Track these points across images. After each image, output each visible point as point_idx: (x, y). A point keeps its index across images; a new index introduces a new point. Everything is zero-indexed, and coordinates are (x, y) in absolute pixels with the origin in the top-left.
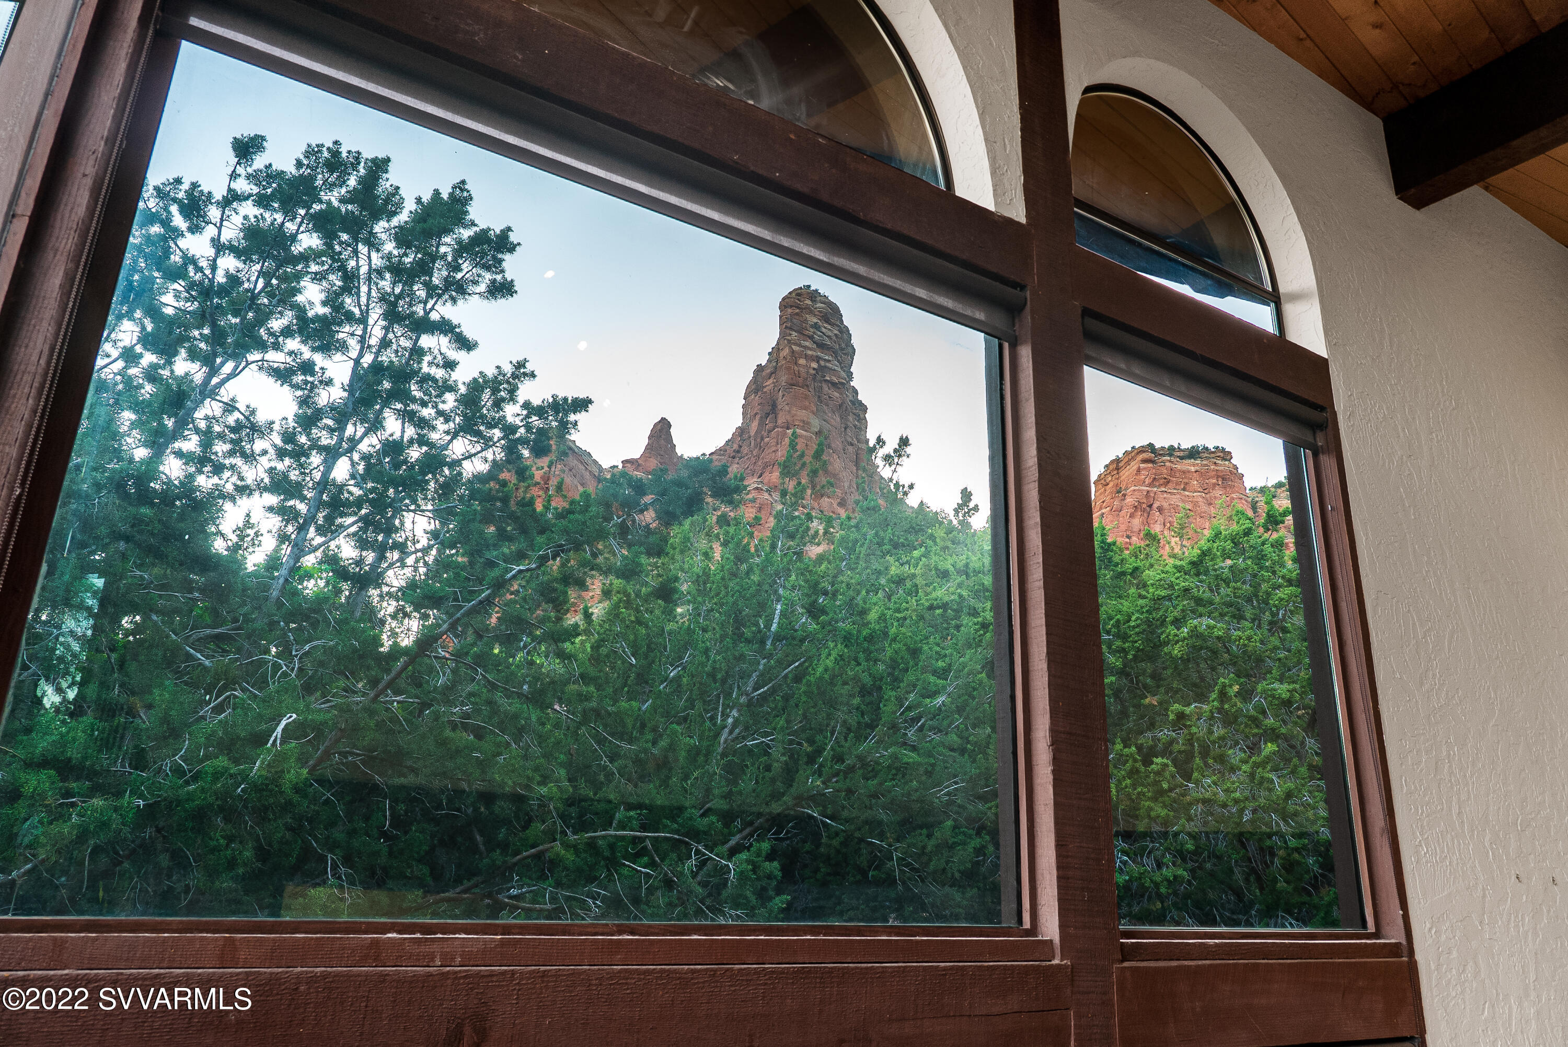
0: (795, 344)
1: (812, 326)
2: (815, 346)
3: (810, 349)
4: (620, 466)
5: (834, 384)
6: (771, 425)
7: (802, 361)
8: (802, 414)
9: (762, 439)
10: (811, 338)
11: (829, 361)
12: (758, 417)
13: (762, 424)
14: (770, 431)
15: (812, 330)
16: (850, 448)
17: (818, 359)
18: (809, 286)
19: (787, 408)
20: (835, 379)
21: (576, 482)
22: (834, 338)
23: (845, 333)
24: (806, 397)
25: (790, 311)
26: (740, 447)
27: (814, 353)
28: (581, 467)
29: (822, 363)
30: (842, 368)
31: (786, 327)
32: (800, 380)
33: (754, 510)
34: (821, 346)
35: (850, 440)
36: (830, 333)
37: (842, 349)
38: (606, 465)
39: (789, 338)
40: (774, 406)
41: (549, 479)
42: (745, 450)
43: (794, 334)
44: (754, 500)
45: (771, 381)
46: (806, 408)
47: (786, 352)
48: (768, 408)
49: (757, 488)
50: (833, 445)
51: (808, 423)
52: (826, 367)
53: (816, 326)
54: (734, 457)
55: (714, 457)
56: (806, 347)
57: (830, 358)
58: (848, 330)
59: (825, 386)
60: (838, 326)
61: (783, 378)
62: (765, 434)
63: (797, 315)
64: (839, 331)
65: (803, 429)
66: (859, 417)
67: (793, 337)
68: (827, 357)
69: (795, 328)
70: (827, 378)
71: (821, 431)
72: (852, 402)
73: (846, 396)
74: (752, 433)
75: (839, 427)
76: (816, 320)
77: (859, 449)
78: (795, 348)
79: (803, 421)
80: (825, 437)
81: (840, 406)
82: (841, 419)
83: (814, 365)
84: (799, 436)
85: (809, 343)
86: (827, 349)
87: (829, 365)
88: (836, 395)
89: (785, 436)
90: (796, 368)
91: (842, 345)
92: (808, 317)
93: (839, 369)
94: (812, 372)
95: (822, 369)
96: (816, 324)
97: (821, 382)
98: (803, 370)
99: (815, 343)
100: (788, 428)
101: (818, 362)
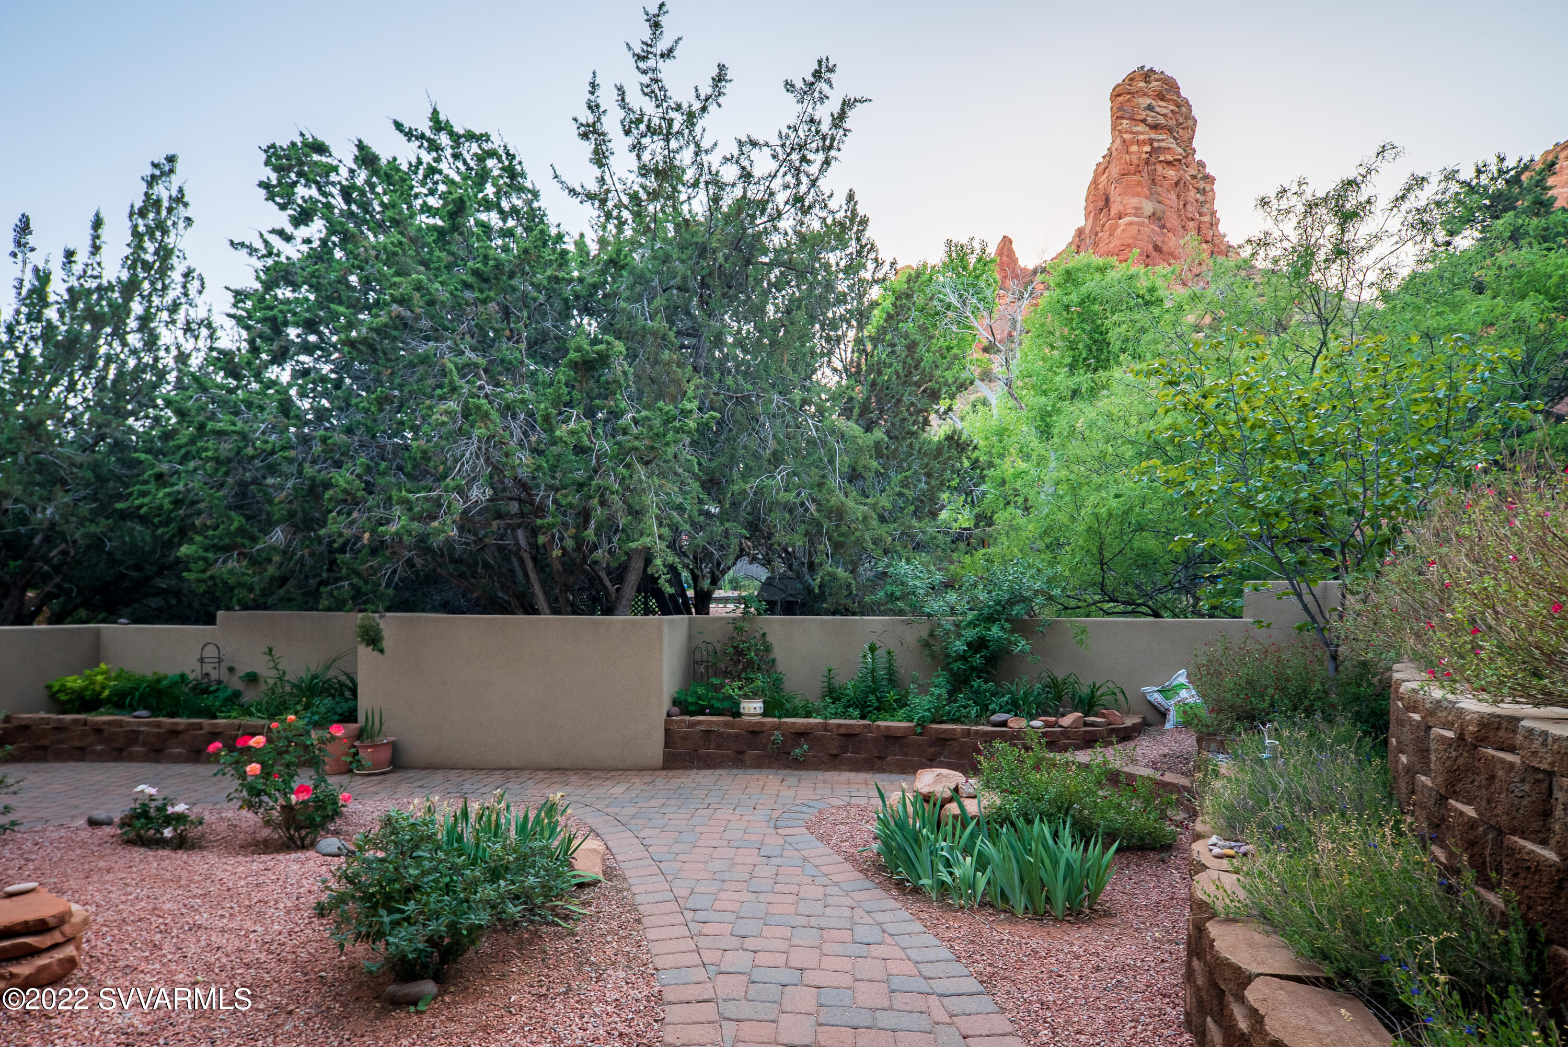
0: (1125, 133)
1: (1145, 109)
2: (1147, 129)
3: (1142, 133)
5: (1169, 163)
6: (1105, 218)
7: (1134, 148)
8: (1133, 201)
9: (1096, 234)
10: (1143, 121)
11: (1163, 140)
12: (1092, 215)
13: (1096, 219)
14: (1104, 225)
15: (1144, 113)
16: (1191, 224)
17: (1151, 142)
18: (1143, 67)
19: (1119, 199)
20: (1170, 158)
22: (1170, 115)
23: (1182, 104)
24: (1139, 184)
25: (1121, 99)
26: (1078, 247)
27: (1147, 137)
29: (1156, 144)
30: (1178, 144)
31: (1117, 118)
32: (1133, 169)
34: (1155, 127)
35: (1190, 215)
36: (1165, 111)
37: (1179, 125)
39: (1119, 128)
40: (1107, 200)
43: (1125, 122)
45: (1105, 176)
46: (1138, 195)
47: (1118, 145)
48: (1101, 204)
50: (1168, 225)
51: (1140, 209)
52: (1159, 148)
53: (1150, 108)
56: (1137, 133)
57: (1165, 137)
58: (1187, 102)
59: (1159, 168)
60: (1174, 101)
61: (1115, 170)
62: (1098, 229)
63: (1128, 100)
64: (1178, 106)
65: (1136, 215)
66: (1204, 192)
67: (1124, 126)
68: (1161, 137)
69: (1127, 115)
70: (1162, 158)
71: (1154, 214)
72: (1194, 177)
73: (1185, 172)
74: (1087, 231)
75: (1175, 204)
76: (1148, 101)
77: (1201, 222)
78: (1126, 136)
79: (1136, 208)
80: (1159, 219)
81: (1177, 184)
82: (1178, 197)
83: (1147, 148)
84: (1131, 224)
85: (1141, 128)
86: (1162, 128)
87: (1163, 144)
88: (1171, 173)
89: (1116, 226)
90: (1128, 157)
91: (1181, 120)
92: (1141, 100)
93: (1175, 146)
94: (1145, 156)
95: (1155, 151)
96: (1150, 105)
97: (1154, 164)
98: (1135, 158)
99: (1148, 125)
100: (1121, 218)
101: (1151, 144)
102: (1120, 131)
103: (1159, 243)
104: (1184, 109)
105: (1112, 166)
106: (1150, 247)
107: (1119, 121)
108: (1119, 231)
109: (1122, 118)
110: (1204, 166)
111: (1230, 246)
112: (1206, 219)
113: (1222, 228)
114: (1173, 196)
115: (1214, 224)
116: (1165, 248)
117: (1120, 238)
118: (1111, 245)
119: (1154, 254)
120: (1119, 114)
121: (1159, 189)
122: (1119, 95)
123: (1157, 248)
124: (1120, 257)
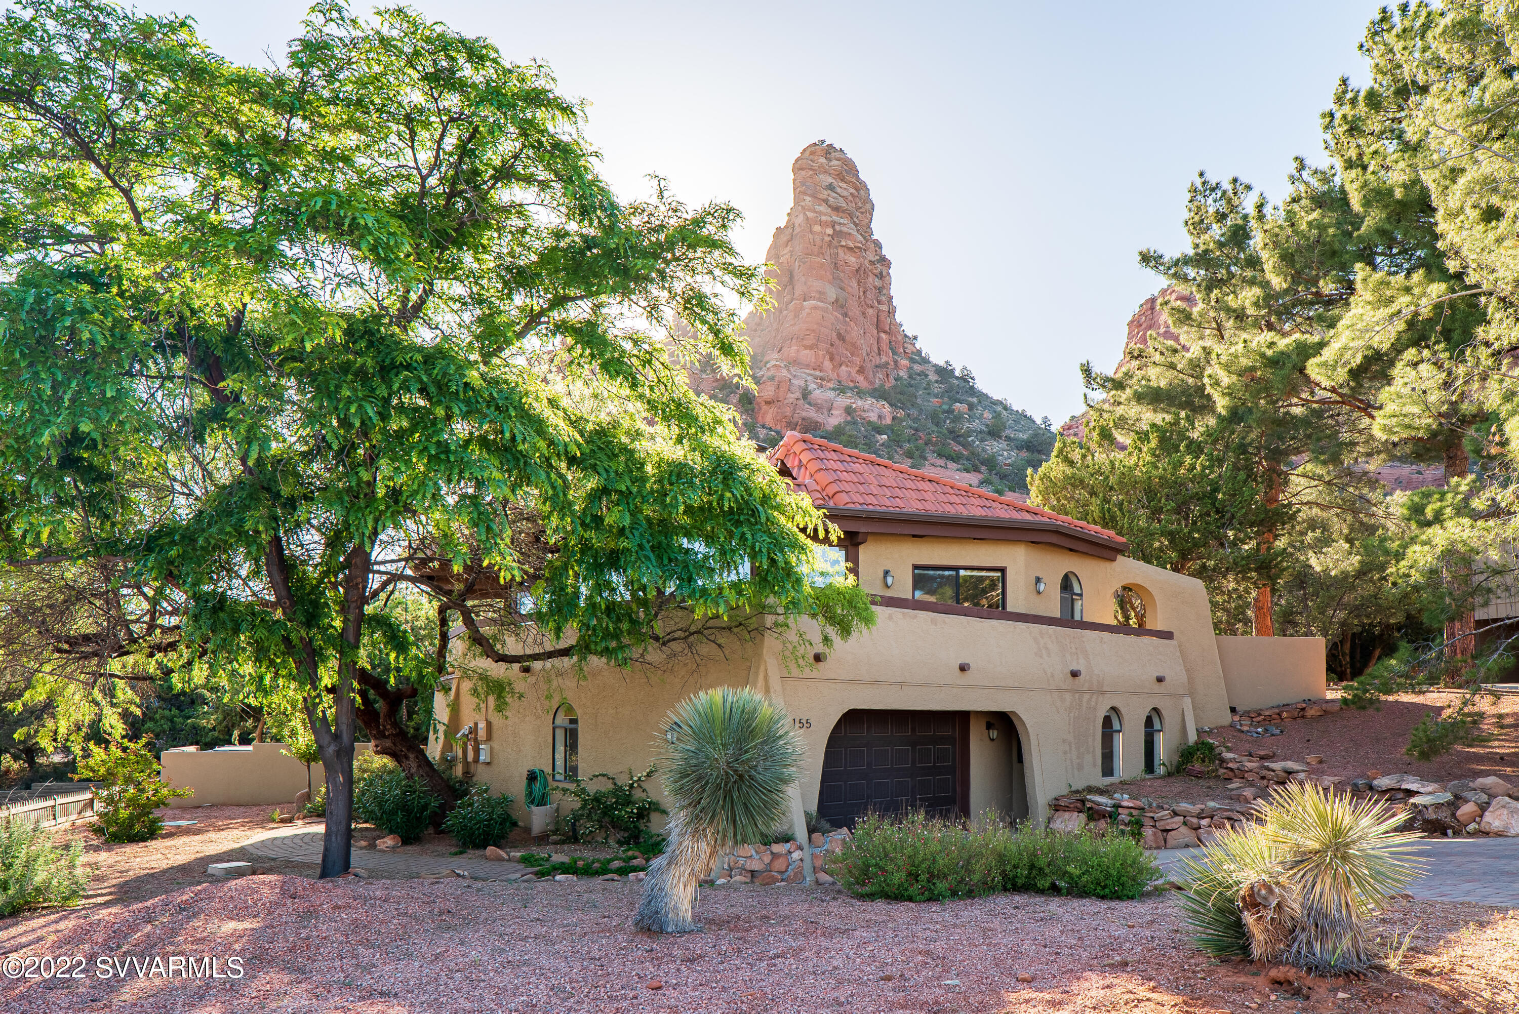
0: (809, 210)
1: (827, 189)
2: (829, 210)
3: (825, 214)
5: (850, 249)
6: (789, 297)
7: (817, 228)
8: (817, 284)
9: (781, 312)
10: (826, 201)
11: (844, 225)
13: (779, 295)
14: (788, 304)
15: (826, 193)
16: (871, 311)
17: (833, 224)
18: (823, 142)
19: (803, 279)
20: (851, 244)
22: (850, 198)
23: (861, 188)
24: (822, 266)
25: (803, 173)
26: (760, 319)
27: (829, 219)
29: (837, 228)
30: (858, 230)
31: (800, 192)
32: (816, 249)
33: (773, 388)
34: (836, 209)
35: (870, 302)
36: (845, 193)
37: (858, 209)
39: (803, 204)
40: (791, 277)
42: (764, 323)
43: (808, 199)
44: (772, 378)
45: (787, 249)
46: (821, 278)
47: (800, 220)
48: (784, 280)
49: (775, 366)
50: (850, 313)
51: (824, 293)
52: (841, 231)
53: (831, 187)
54: (755, 330)
56: (820, 213)
57: (846, 221)
58: (865, 186)
59: (841, 252)
60: (854, 183)
61: (798, 245)
62: (782, 306)
63: (811, 177)
64: (858, 190)
65: (819, 300)
66: (881, 276)
67: (807, 202)
68: (842, 221)
69: (809, 192)
70: (843, 243)
71: (837, 300)
72: (872, 263)
73: (864, 258)
75: (856, 293)
76: (830, 180)
77: (879, 311)
78: (809, 214)
79: (820, 292)
80: (842, 306)
81: (857, 271)
82: (859, 283)
83: (829, 231)
84: (815, 308)
85: (823, 208)
86: (843, 211)
87: (845, 229)
88: (852, 259)
89: (802, 308)
90: (811, 236)
91: (860, 204)
92: (821, 176)
93: (855, 233)
94: (828, 239)
95: (837, 234)
96: (831, 184)
97: (837, 248)
98: (818, 238)
99: (830, 206)
100: (805, 300)
101: (833, 227)
102: (802, 207)
103: (842, 332)
104: (862, 192)
105: (795, 241)
106: (834, 334)
107: (802, 196)
108: (804, 314)
109: (805, 193)
110: (881, 248)
111: (906, 336)
112: (884, 308)
113: (899, 317)
114: (855, 285)
115: (892, 312)
116: (848, 338)
117: (804, 322)
118: (796, 328)
119: (837, 342)
120: (803, 189)
121: (842, 275)
122: (802, 169)
123: (841, 337)
124: (805, 342)
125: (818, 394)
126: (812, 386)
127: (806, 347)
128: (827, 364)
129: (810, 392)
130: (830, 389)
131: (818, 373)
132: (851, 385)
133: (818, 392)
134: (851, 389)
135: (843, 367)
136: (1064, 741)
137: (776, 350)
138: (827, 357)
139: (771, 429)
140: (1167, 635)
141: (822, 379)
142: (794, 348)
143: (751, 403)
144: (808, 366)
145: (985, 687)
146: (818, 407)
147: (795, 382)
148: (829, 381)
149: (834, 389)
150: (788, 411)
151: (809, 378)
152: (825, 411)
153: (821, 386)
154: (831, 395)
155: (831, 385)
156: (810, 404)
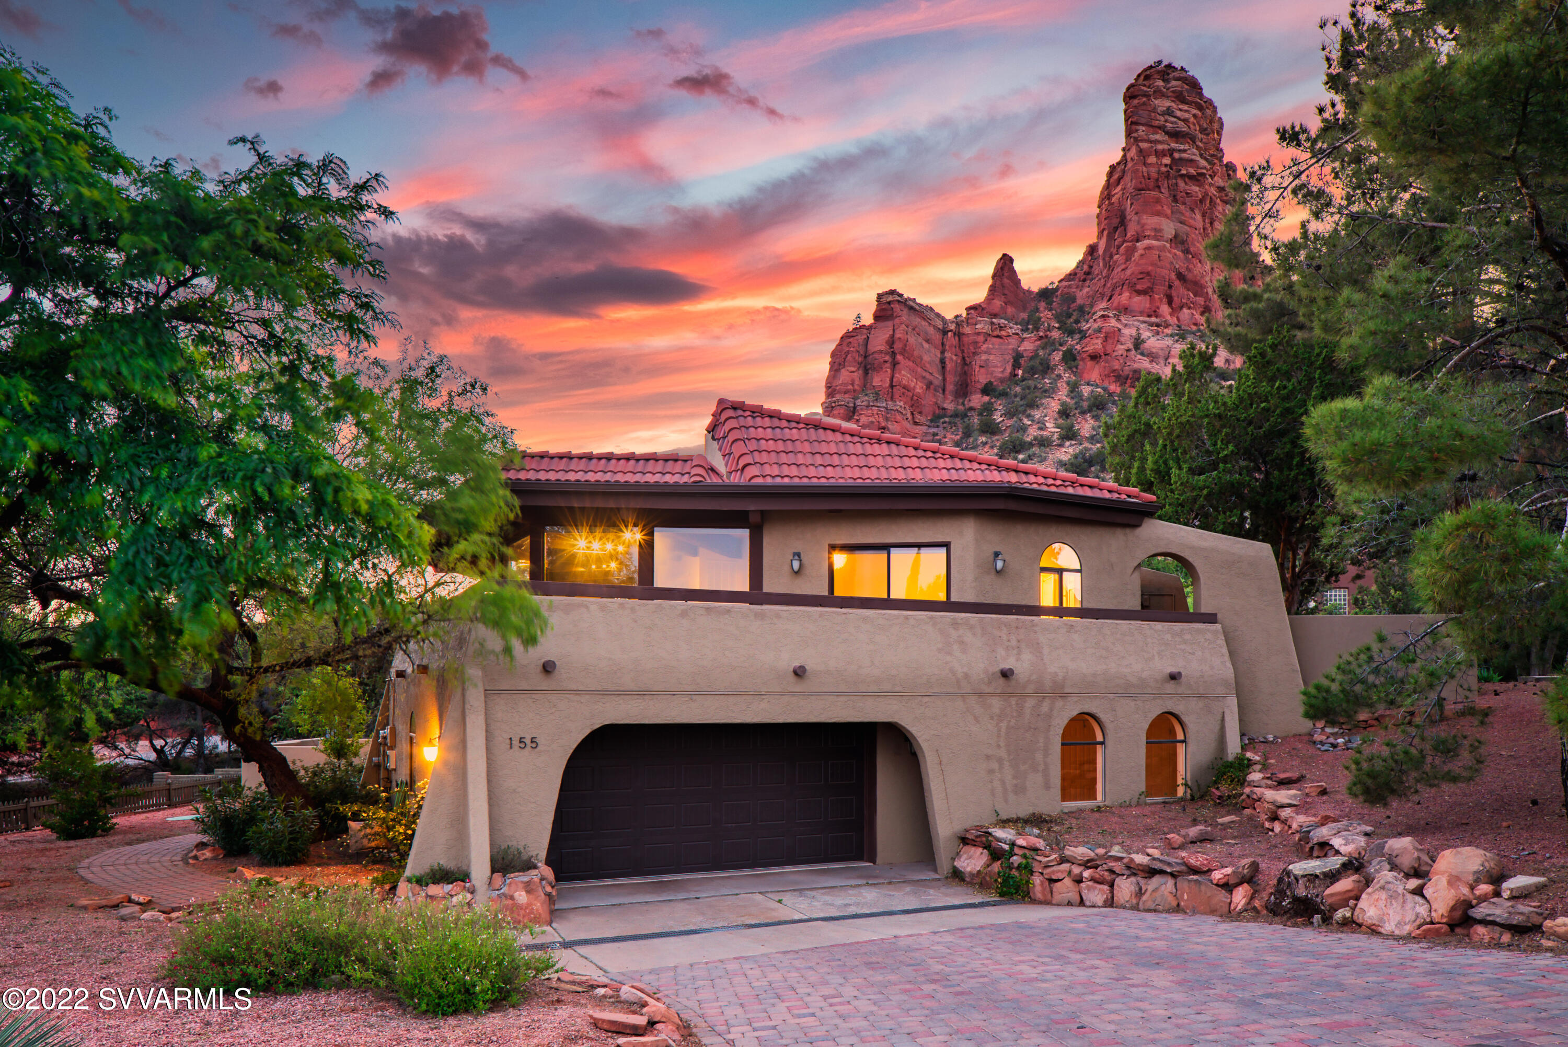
0: (1142, 141)
1: (1163, 114)
2: (1166, 137)
3: (1161, 142)
4: (964, 315)
5: (1192, 177)
6: (1120, 239)
7: (1152, 160)
8: (1151, 221)
9: (1111, 257)
10: (1162, 128)
11: (1185, 151)
12: (1105, 233)
13: (1110, 238)
14: (1119, 247)
15: (1162, 118)
17: (1171, 152)
18: (1160, 62)
19: (1136, 217)
20: (1192, 171)
21: (920, 340)
22: (1192, 119)
23: (1206, 107)
24: (1158, 201)
25: (1136, 101)
26: (1091, 267)
27: (1166, 147)
28: (924, 323)
29: (1177, 155)
30: (1201, 155)
31: (1132, 123)
32: (1151, 184)
33: (1100, 341)
34: (1175, 135)
36: (1186, 115)
37: (1203, 130)
38: (949, 316)
39: (1135, 135)
40: (1123, 217)
41: (893, 343)
42: (1096, 271)
43: (1142, 128)
44: (1100, 330)
45: (1120, 187)
46: (1158, 214)
47: (1133, 152)
48: (1116, 221)
49: (1103, 316)
50: (1192, 249)
51: (1161, 230)
52: (1181, 159)
53: (1169, 112)
54: (1084, 280)
55: (1064, 283)
56: (1157, 142)
58: (1212, 103)
59: (1181, 183)
60: (1196, 103)
61: (1129, 183)
62: (1114, 250)
63: (1144, 103)
64: (1200, 108)
65: (1156, 238)
67: (1140, 133)
68: (1182, 147)
69: (1143, 121)
70: (1184, 172)
71: (1176, 236)
72: (1222, 189)
73: (1211, 185)
74: (1101, 251)
75: (1201, 226)
76: (1168, 103)
78: (1144, 145)
79: (1155, 230)
80: (1183, 243)
81: (1201, 201)
82: (1204, 216)
83: (1167, 160)
84: (1149, 248)
85: (1160, 136)
86: (1184, 136)
87: (1185, 155)
88: (1195, 189)
89: (1133, 250)
90: (1145, 169)
91: (1205, 125)
92: (1158, 103)
93: (1198, 158)
94: (1164, 169)
95: (1175, 163)
96: (1168, 108)
97: (1176, 178)
98: (1153, 170)
99: (1167, 133)
100: (1138, 241)
101: (1171, 155)
102: (1137, 140)
103: (1182, 270)
104: (1209, 112)
105: (1127, 178)
106: (1173, 276)
107: (1134, 127)
108: (1137, 255)
109: (1137, 123)
110: (1234, 170)
114: (1198, 216)
116: (1189, 276)
117: (1137, 264)
118: (1128, 272)
119: (1177, 283)
120: (1134, 119)
121: (1182, 207)
122: (1134, 96)
123: (1180, 276)
124: (1139, 287)
125: (1153, 342)
126: (1145, 334)
127: (1139, 293)
128: (1165, 309)
129: (1143, 341)
130: (1167, 335)
131: (1153, 320)
132: (1194, 328)
133: (1153, 340)
134: (1194, 333)
135: (1185, 310)
136: (988, 757)
137: (1106, 299)
138: (1165, 300)
139: (1097, 386)
140: (1211, 618)
141: (1158, 325)
142: (1126, 295)
143: (1075, 359)
144: (1141, 313)
145: (839, 694)
146: (1152, 357)
147: (1126, 332)
148: (1167, 326)
149: (1172, 335)
150: (1116, 366)
151: (1142, 326)
152: (1162, 362)
153: (1158, 333)
154: (1169, 342)
155: (1168, 331)
156: (1142, 354)
